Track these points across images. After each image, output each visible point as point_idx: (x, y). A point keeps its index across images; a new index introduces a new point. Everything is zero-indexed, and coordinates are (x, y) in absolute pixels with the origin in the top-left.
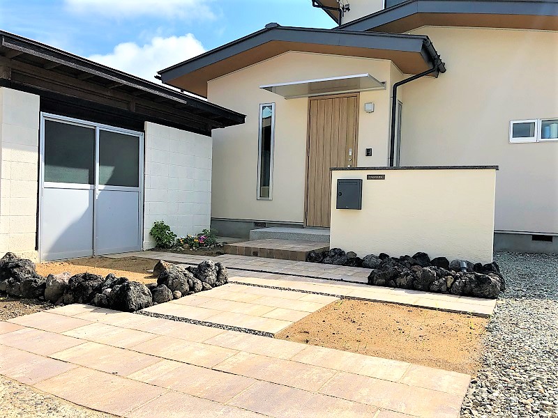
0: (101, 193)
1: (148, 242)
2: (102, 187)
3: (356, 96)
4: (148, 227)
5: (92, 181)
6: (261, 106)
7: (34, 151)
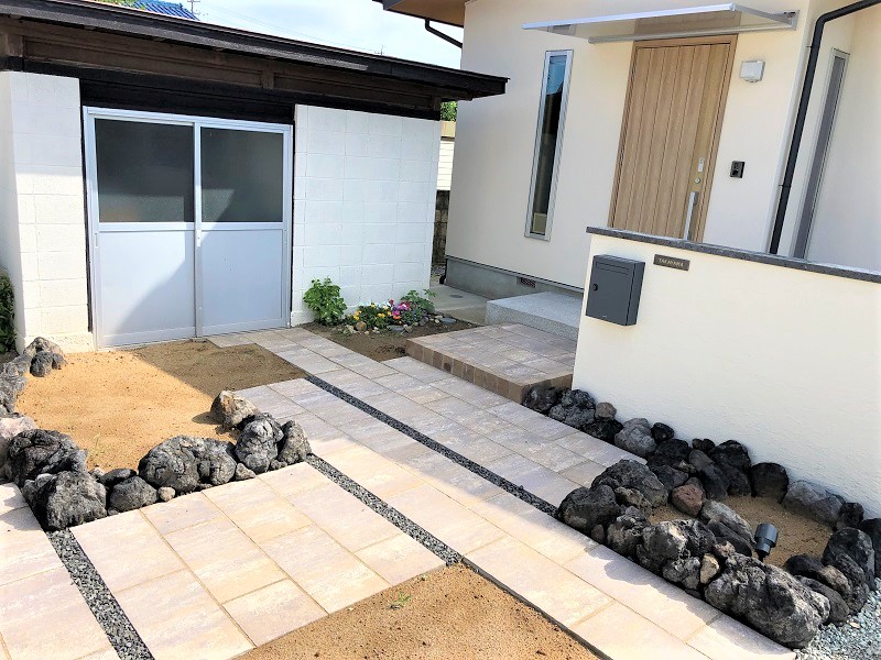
0: (207, 237)
1: (299, 314)
2: (211, 225)
3: (729, 44)
4: (301, 288)
5: (190, 217)
6: (549, 54)
7: (76, 174)
